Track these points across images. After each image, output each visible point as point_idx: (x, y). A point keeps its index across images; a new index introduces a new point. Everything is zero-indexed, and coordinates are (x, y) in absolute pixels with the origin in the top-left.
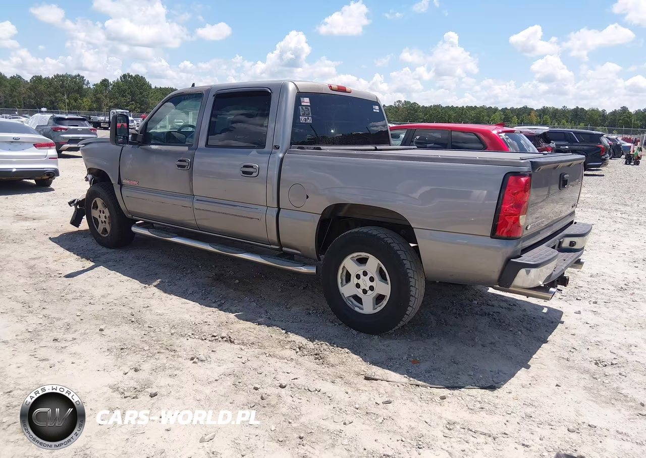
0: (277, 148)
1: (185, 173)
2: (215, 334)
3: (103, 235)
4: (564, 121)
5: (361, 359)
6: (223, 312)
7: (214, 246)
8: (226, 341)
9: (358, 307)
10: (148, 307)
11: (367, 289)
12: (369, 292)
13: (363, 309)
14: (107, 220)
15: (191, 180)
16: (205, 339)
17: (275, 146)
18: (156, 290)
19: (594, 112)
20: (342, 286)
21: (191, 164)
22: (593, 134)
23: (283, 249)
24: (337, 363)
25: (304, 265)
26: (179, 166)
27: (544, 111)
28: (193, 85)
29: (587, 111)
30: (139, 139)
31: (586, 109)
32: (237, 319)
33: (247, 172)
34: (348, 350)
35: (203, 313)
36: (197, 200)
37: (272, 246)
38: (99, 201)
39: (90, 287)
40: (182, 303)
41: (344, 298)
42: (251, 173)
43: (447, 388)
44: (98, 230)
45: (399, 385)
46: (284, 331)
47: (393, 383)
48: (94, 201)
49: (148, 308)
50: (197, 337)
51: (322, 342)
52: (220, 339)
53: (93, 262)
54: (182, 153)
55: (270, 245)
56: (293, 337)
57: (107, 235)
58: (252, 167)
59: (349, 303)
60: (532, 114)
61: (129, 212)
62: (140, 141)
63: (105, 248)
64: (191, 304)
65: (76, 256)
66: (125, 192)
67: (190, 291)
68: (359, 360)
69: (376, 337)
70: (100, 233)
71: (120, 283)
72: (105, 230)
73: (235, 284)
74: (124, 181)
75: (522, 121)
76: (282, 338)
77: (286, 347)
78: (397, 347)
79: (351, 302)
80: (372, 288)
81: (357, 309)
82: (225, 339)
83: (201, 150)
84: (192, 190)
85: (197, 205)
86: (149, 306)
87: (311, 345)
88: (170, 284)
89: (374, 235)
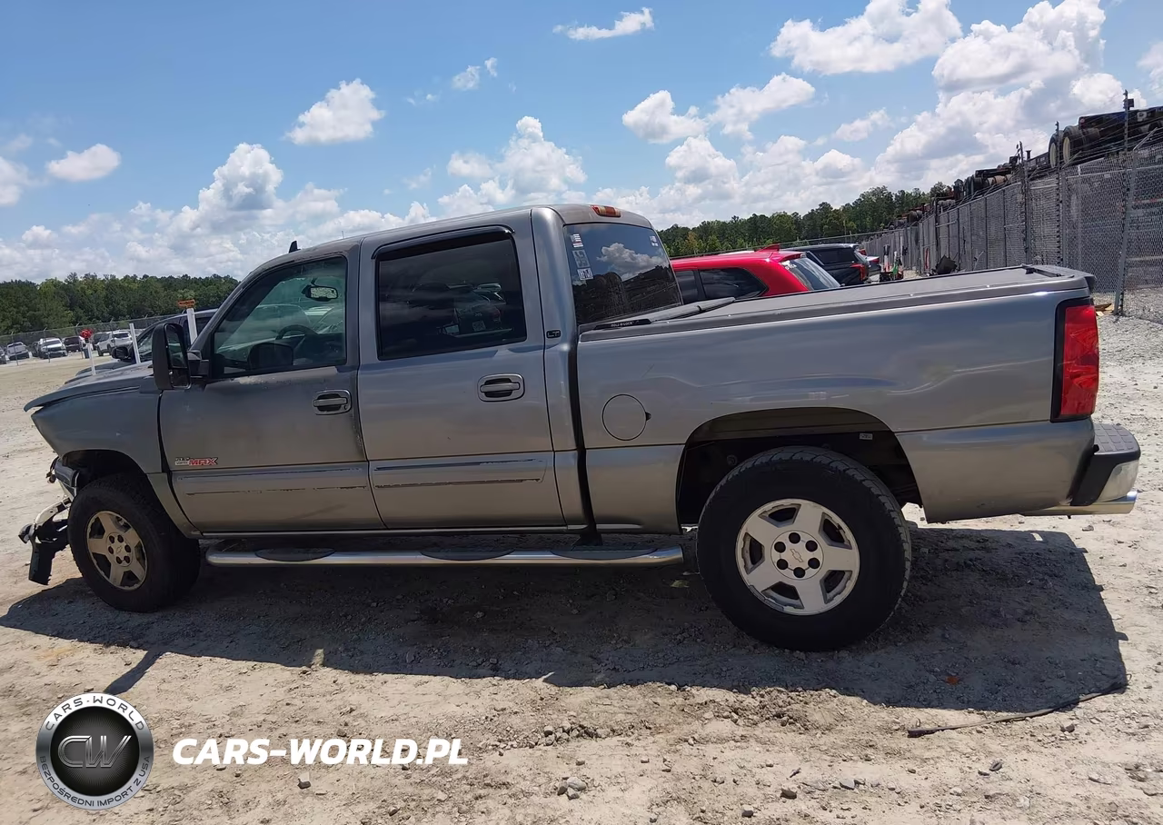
0: (553, 334)
1: (340, 422)
2: (550, 728)
3: (126, 588)
4: (740, 241)
5: (865, 701)
6: (517, 682)
7: (435, 554)
8: (578, 736)
9: (790, 605)
10: (352, 710)
11: (805, 566)
12: (810, 572)
13: (802, 607)
14: (133, 555)
15: (358, 431)
16: (536, 744)
17: (550, 333)
18: (329, 673)
19: (782, 217)
20: (748, 571)
21: (354, 399)
22: (842, 248)
23: (599, 526)
24: (831, 720)
25: (654, 549)
26: (321, 408)
27: (706, 229)
28: (294, 247)
29: (770, 220)
30: (204, 371)
31: (768, 215)
32: (554, 689)
33: (496, 391)
34: (834, 691)
35: (478, 694)
36: (379, 469)
37: (571, 527)
38: (106, 518)
39: (186, 703)
40: (417, 685)
41: (756, 594)
42: (508, 393)
43: (1056, 710)
44: (110, 581)
45: (979, 729)
46: (673, 687)
47: (967, 730)
48: (92, 521)
49: (354, 713)
50: (515, 743)
51: (768, 689)
52: (565, 736)
53: (138, 648)
54: (325, 381)
55: (566, 525)
56: (703, 694)
57: (136, 586)
58: (508, 380)
59: (770, 602)
60: (691, 237)
61: (195, 526)
62: (207, 373)
63: (136, 616)
64: (436, 683)
65: (91, 646)
66: (181, 486)
67: (409, 657)
68: (864, 704)
69: (844, 654)
70: (117, 584)
71: (240, 677)
72: (129, 577)
73: (478, 620)
74: (176, 464)
75: (677, 250)
76: (680, 701)
77: (706, 715)
78: (892, 659)
79: (772, 597)
80: (814, 563)
81: (788, 610)
82: (575, 733)
83: (369, 367)
84: (362, 451)
85: (379, 478)
86: (354, 707)
87: (748, 700)
88: (350, 653)
89: (808, 462)
